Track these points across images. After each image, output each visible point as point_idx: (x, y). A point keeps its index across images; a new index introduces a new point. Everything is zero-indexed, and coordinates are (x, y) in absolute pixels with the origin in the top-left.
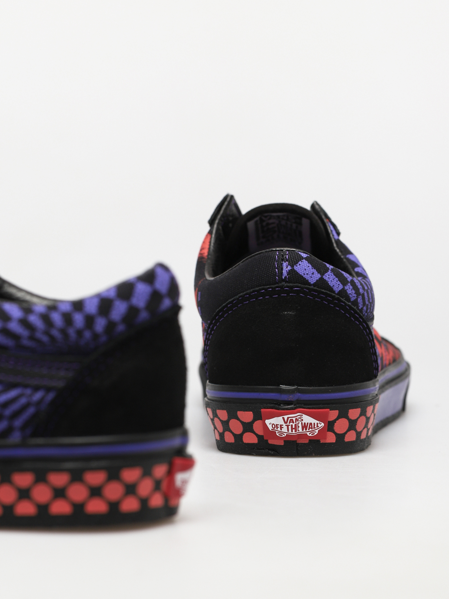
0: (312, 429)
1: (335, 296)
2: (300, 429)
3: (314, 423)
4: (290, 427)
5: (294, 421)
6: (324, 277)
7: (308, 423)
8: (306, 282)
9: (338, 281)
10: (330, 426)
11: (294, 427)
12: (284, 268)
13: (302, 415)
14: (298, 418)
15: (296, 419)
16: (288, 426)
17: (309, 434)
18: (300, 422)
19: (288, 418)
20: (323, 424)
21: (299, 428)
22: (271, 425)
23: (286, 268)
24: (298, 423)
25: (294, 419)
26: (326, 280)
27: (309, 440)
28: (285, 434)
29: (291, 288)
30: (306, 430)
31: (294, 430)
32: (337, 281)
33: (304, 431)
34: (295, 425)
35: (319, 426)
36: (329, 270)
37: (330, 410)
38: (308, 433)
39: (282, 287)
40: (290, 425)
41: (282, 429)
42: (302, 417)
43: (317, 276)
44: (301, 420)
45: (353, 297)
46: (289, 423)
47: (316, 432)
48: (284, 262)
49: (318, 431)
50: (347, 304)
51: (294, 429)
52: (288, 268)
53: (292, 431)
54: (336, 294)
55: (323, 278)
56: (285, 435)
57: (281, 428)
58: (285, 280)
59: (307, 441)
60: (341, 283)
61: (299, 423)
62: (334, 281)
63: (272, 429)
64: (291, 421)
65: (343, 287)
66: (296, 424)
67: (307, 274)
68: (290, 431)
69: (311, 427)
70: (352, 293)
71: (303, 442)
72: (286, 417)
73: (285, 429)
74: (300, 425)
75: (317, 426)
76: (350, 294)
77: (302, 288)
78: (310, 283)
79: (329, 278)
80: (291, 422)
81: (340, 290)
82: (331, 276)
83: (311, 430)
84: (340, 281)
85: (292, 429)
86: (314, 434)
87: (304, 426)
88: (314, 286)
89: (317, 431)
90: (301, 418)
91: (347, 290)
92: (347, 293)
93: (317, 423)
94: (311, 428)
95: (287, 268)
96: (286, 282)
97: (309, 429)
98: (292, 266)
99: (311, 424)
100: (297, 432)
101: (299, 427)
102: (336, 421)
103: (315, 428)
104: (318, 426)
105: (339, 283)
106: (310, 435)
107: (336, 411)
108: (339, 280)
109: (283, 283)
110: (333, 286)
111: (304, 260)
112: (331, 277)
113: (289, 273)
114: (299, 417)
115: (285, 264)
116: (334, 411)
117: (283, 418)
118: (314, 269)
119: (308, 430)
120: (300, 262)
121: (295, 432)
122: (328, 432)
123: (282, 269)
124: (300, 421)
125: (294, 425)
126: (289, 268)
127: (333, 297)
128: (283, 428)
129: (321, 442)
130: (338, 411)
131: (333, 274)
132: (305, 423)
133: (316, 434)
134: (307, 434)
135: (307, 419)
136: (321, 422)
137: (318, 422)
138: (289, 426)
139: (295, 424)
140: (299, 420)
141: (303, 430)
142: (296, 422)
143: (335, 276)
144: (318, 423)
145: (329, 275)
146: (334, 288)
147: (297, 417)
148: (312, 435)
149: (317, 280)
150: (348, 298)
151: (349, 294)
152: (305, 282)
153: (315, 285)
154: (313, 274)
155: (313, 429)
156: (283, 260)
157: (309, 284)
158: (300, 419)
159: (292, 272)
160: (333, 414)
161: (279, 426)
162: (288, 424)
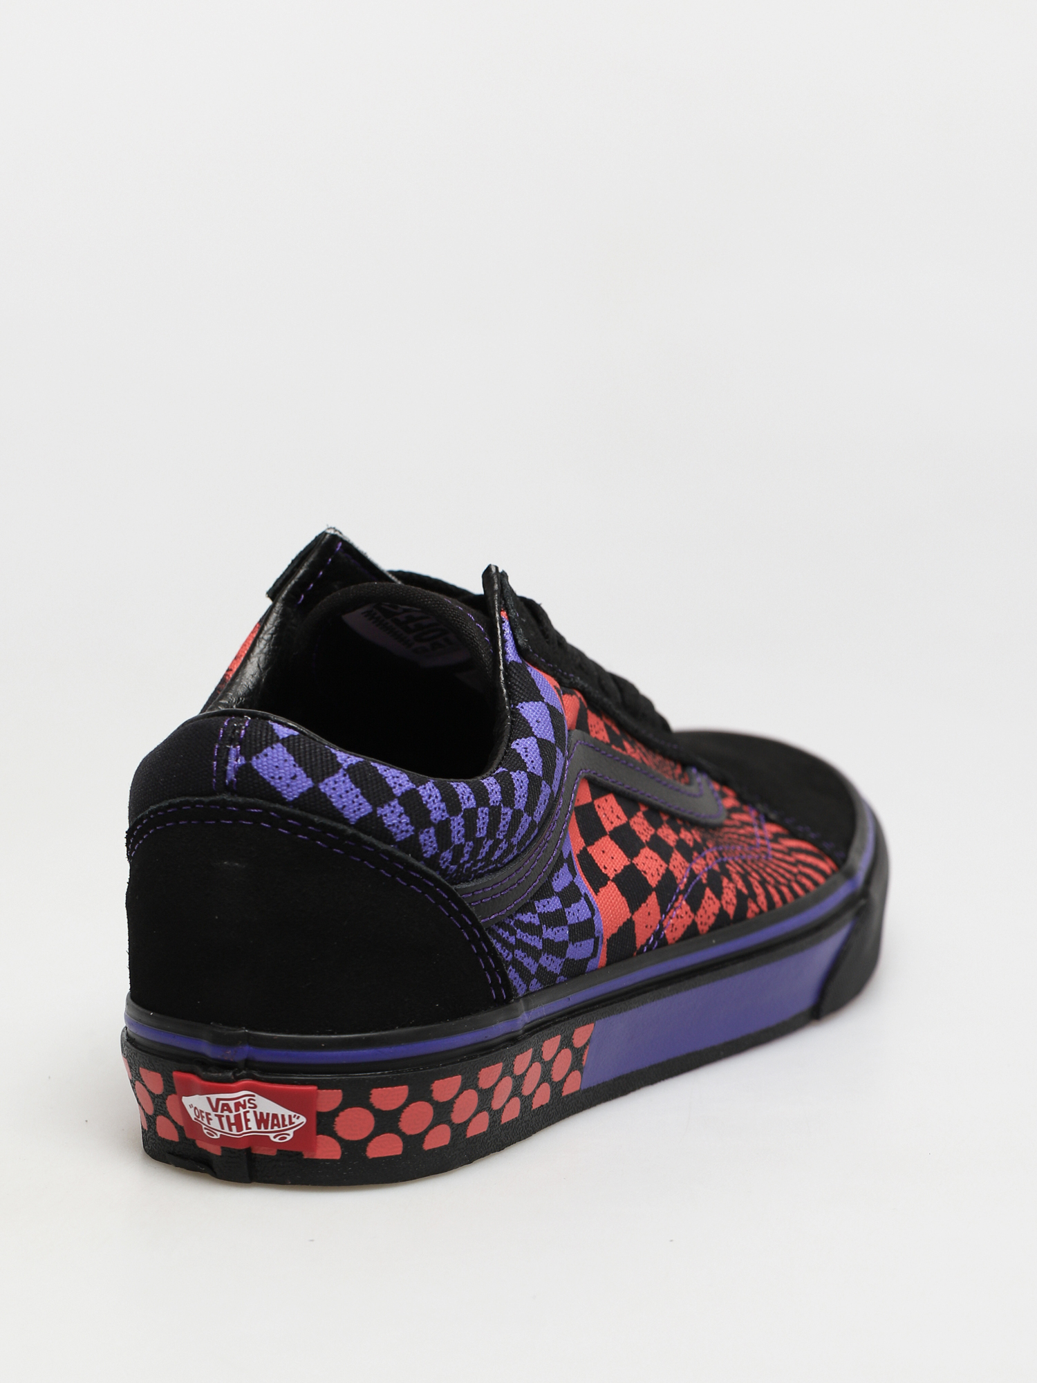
0: (279, 1127)
1: (344, 831)
2: (253, 1125)
3: (283, 1116)
4: (224, 1120)
5: (233, 1109)
6: (321, 786)
7: (268, 1114)
8: (275, 796)
9: (360, 797)
10: (324, 1123)
11: (233, 1121)
12: (232, 759)
13: (254, 1096)
14: (244, 1101)
15: (237, 1106)
16: (220, 1117)
17: (275, 1137)
18: (251, 1110)
19: (218, 1100)
20: (303, 1119)
21: (249, 1123)
22: (193, 1109)
23: (235, 761)
24: (245, 1113)
25: (232, 1104)
26: (324, 794)
27: (278, 1150)
28: (219, 1133)
29: (243, 807)
30: (266, 1127)
31: (234, 1128)
32: (357, 796)
33: (263, 1129)
34: (238, 1117)
35: (294, 1123)
36: (341, 770)
37: (319, 1089)
38: (271, 1136)
39: (224, 804)
40: (223, 1116)
41: (211, 1121)
42: (254, 1100)
43: (305, 783)
44: (252, 1106)
45: (402, 831)
46: (222, 1112)
47: (288, 1135)
48: (232, 747)
49: (294, 1132)
50: (379, 848)
51: (233, 1124)
52: (239, 760)
53: (231, 1130)
54: (350, 826)
55: (319, 789)
56: (219, 1137)
57: (209, 1120)
58: (228, 789)
59: (272, 1152)
60: (369, 801)
61: (248, 1112)
62: (347, 797)
63: (195, 1119)
64: (225, 1108)
65: (371, 811)
66: (240, 1114)
67: (280, 778)
68: (226, 1129)
69: (275, 1122)
70: (400, 822)
71: (266, 1153)
72: (214, 1097)
73: (215, 1123)
74: (250, 1116)
75: (291, 1123)
76: (394, 825)
77: (267, 810)
78: (285, 799)
79: (334, 789)
80: (226, 1110)
81: (361, 818)
82: (341, 783)
83: (276, 1128)
84: (365, 797)
85: (230, 1125)
86: (285, 1138)
87: (262, 1120)
88: (295, 807)
89: (291, 1132)
90: (251, 1101)
91: (384, 818)
92: (384, 824)
93: (290, 1116)
94: (276, 1125)
95: (237, 761)
96: (233, 793)
97: (272, 1128)
98: (248, 758)
99: (275, 1116)
100: (245, 1131)
101: (247, 1120)
102: (339, 1112)
103: (286, 1126)
104: (293, 1121)
105: (361, 799)
106: (277, 1140)
107: (335, 1091)
108: (362, 794)
109: (226, 797)
110: (344, 806)
111: (280, 745)
112: (343, 787)
113: (240, 771)
114: (247, 1098)
115: (234, 750)
116: (329, 1091)
117: (209, 1099)
118: (300, 766)
119: (269, 1130)
120: (269, 749)
121: (238, 1131)
122: (320, 1136)
123: (226, 762)
124: (250, 1107)
125: (232, 1116)
126: (241, 761)
127: (340, 833)
128: (211, 1119)
129: (305, 1157)
130: (340, 1091)
131: (348, 781)
132: (261, 1114)
133: (289, 1138)
134: (268, 1136)
135: (267, 1106)
136: (298, 1115)
137: (293, 1114)
138: (223, 1118)
139: (235, 1116)
140: (248, 1105)
141: (259, 1127)
142: (237, 1110)
143: (355, 784)
144: (293, 1116)
145: (336, 782)
146: (346, 813)
147: (241, 1100)
148: (280, 1139)
149: (302, 795)
150: (384, 834)
151: (389, 826)
152: (273, 795)
153: (296, 803)
154: (294, 778)
155: (282, 1128)
156: (232, 741)
157: (282, 801)
158: (249, 1102)
159: (247, 772)
160: (330, 1099)
161: (204, 1114)
162: (219, 1113)
